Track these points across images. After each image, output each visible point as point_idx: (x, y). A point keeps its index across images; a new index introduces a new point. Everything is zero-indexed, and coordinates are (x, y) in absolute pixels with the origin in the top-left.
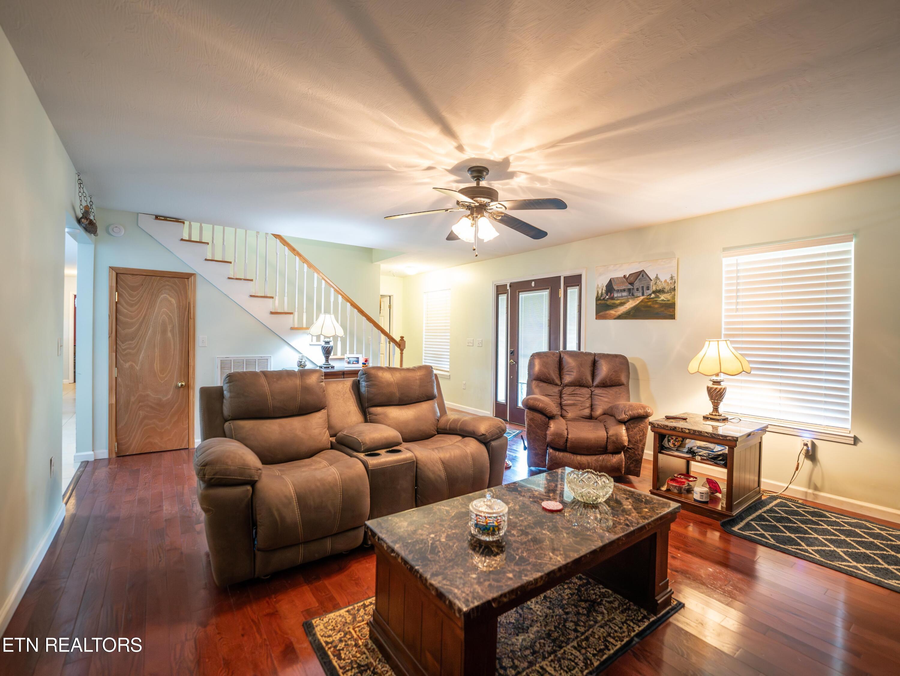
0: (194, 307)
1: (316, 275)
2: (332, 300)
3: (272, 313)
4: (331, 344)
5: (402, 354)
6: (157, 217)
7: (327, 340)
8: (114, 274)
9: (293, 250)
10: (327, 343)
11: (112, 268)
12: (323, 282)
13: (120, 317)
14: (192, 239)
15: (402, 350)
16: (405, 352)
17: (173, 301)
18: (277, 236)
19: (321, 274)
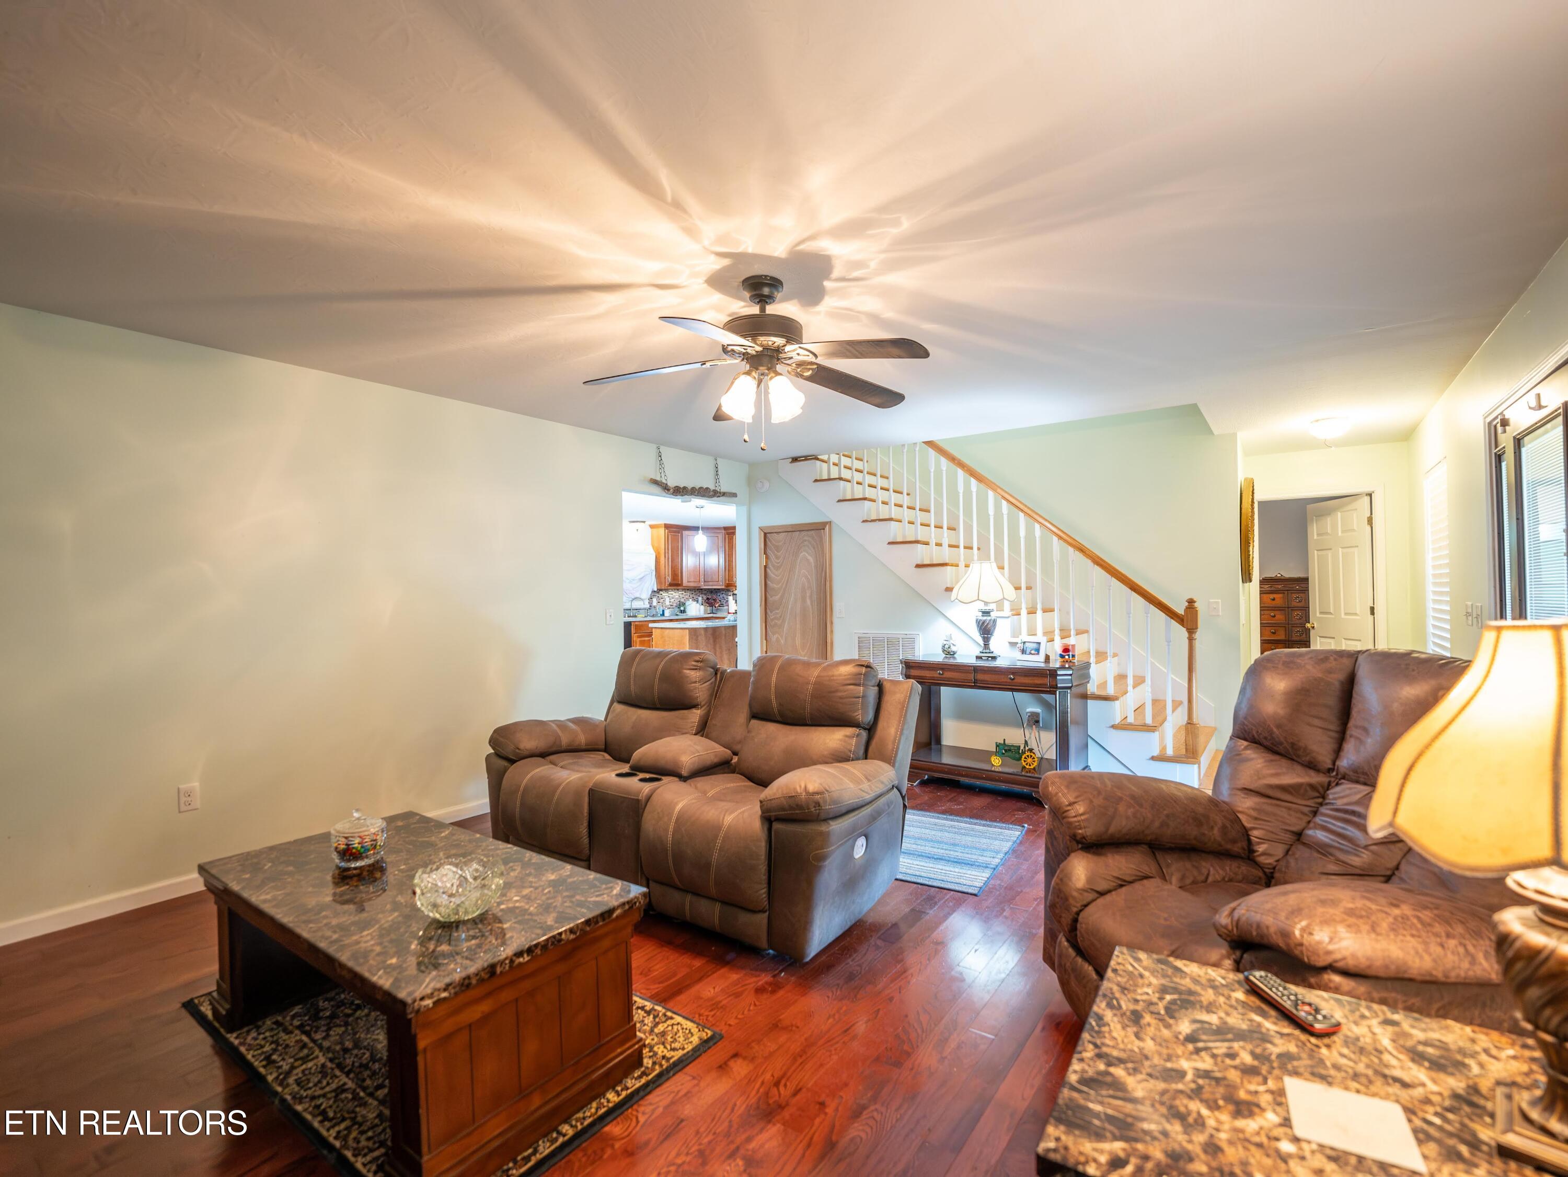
0: (831, 565)
1: (991, 494)
2: (1022, 533)
3: (918, 566)
4: (993, 615)
5: (1191, 640)
6: (795, 460)
7: (987, 608)
8: (763, 534)
9: (952, 459)
10: (986, 613)
11: (761, 529)
12: (1004, 503)
13: (769, 582)
14: (832, 477)
15: (1192, 630)
16: (1198, 635)
17: (811, 559)
18: (930, 444)
19: (999, 490)
